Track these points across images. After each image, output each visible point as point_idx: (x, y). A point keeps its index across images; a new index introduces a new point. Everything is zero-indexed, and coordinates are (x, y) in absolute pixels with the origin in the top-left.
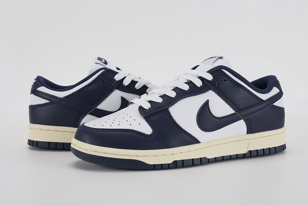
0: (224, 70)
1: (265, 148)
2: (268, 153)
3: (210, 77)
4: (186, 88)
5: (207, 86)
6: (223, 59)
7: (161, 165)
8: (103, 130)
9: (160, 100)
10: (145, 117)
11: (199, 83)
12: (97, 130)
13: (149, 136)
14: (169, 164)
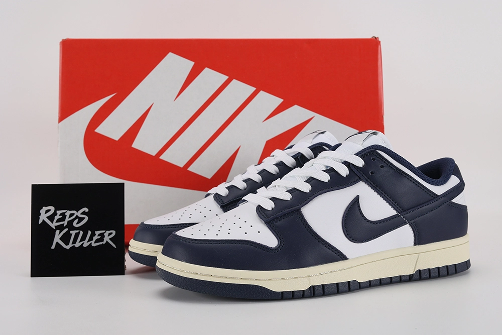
0: (379, 152)
1: (440, 266)
2: (445, 273)
3: (359, 162)
4: (326, 178)
5: (355, 175)
6: (379, 135)
7: (293, 292)
8: (206, 242)
9: (288, 197)
10: (267, 222)
11: (344, 171)
12: (196, 242)
13: (273, 250)
14: (303, 291)
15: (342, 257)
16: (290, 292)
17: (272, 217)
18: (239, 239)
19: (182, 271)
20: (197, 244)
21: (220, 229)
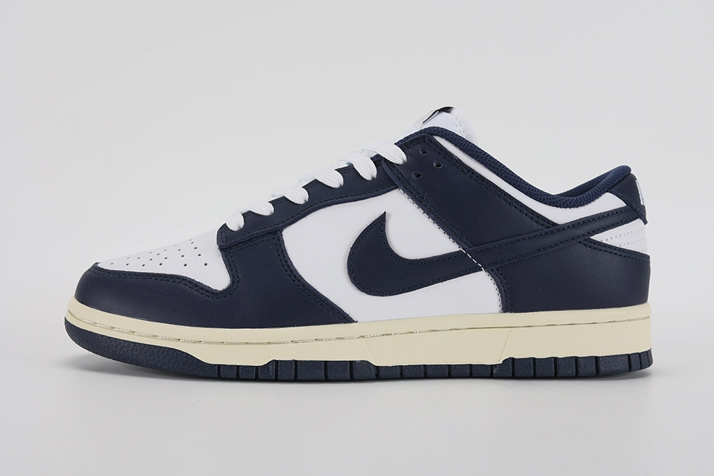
0: (438, 139)
1: (560, 356)
2: (572, 371)
3: (398, 157)
4: (336, 181)
5: (387, 177)
6: (453, 112)
7: (239, 367)
9: (267, 210)
11: (368, 171)
13: (218, 294)
14: (257, 368)
15: (342, 317)
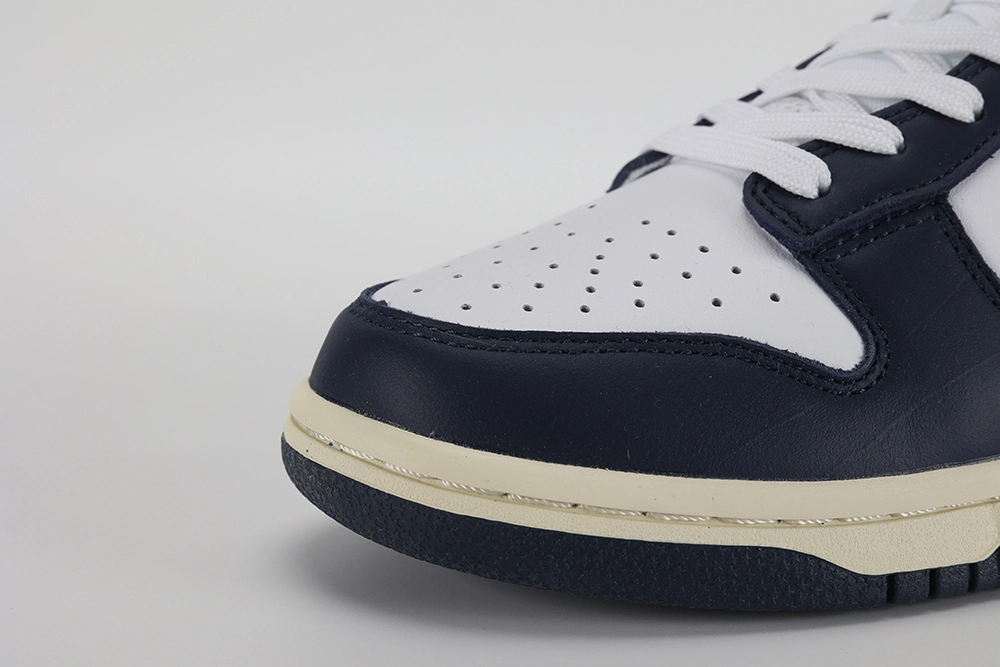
7: (934, 573)
8: (541, 345)
9: (886, 139)
10: (805, 253)
12: (494, 343)
13: (847, 382)
14: (973, 567)
16: (924, 572)
17: (825, 230)
18: (693, 330)
19: (431, 482)
20: (499, 354)
21: (592, 281)
